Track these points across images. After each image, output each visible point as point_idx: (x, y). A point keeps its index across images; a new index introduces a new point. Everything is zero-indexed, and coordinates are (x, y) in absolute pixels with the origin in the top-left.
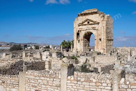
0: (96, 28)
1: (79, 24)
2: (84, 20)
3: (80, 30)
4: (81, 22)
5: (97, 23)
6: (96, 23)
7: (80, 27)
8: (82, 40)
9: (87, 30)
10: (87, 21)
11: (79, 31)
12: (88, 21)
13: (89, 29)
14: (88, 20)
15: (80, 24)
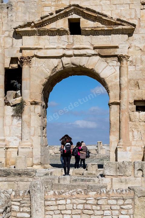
0: (118, 52)
1: (25, 26)
2: (53, 10)
3: (26, 53)
4: (37, 19)
5: (127, 27)
6: (120, 27)
7: (28, 41)
8: (35, 103)
9: (64, 55)
10: (66, 14)
11: (14, 60)
12: (75, 16)
13: (77, 52)
14: (77, 9)
15: (29, 24)
